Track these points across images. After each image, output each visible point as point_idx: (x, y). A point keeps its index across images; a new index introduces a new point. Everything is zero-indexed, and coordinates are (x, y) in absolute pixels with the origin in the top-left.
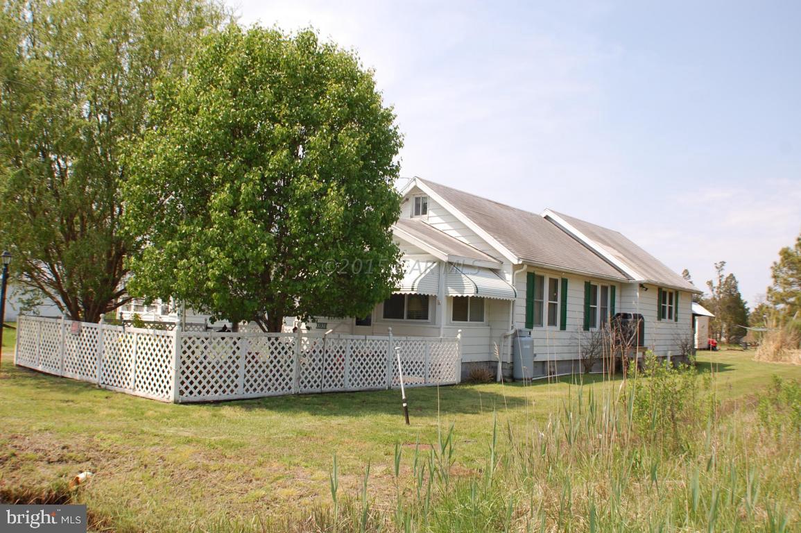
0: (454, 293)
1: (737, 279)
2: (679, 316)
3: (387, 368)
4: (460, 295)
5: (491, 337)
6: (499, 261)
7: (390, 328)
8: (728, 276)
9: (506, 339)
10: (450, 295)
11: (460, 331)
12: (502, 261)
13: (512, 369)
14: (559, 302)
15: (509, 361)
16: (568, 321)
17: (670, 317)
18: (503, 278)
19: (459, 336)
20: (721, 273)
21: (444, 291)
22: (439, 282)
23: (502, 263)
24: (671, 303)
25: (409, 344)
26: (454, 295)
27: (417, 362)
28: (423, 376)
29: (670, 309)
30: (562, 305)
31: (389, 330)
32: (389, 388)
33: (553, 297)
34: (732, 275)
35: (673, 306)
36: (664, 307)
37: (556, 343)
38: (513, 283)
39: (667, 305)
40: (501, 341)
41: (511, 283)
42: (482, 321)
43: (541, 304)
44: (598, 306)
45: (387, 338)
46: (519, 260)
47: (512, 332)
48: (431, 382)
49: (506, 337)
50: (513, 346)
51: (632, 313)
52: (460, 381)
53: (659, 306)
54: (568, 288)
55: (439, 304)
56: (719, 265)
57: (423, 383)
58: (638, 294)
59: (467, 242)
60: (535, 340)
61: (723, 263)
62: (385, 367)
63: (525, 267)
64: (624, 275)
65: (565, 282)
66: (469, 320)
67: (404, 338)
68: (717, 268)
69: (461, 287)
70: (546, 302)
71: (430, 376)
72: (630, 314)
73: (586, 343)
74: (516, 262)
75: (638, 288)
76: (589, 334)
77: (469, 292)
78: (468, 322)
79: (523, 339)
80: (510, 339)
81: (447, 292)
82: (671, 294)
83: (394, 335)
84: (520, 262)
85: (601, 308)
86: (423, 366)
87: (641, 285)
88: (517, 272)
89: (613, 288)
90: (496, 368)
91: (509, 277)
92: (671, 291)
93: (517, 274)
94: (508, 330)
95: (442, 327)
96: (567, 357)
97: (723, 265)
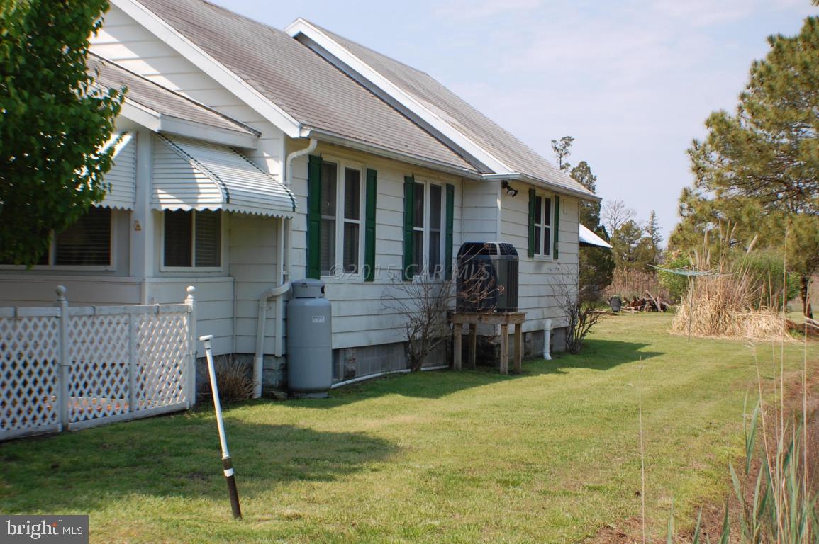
0: (172, 203)
1: (593, 173)
2: (561, 247)
3: (57, 383)
4: (187, 208)
5: (235, 301)
6: (250, 129)
7: (62, 288)
8: (576, 165)
9: (272, 305)
10: (164, 207)
11: (191, 288)
12: (258, 128)
13: (285, 369)
14: (361, 222)
15: (279, 353)
16: (379, 262)
17: (547, 252)
18: (263, 169)
19: (189, 301)
20: (564, 161)
21: (147, 200)
22: (135, 178)
23: (259, 135)
24: (547, 222)
25: (97, 322)
26: (174, 208)
27: (113, 365)
28: (126, 395)
29: (547, 231)
30: (367, 227)
31: (59, 293)
32: (65, 428)
33: (352, 211)
34: (583, 164)
35: (552, 227)
36: (538, 229)
37: (359, 308)
38: (285, 179)
39: (542, 226)
40: (258, 308)
41: (280, 179)
42: (219, 265)
43: (332, 223)
44: (426, 229)
45: (57, 311)
46: (301, 128)
47: (285, 288)
48: (142, 409)
49: (272, 299)
50: (286, 320)
51: (497, 243)
52: (193, 402)
53: (530, 227)
54: (378, 190)
55: (138, 228)
56: (560, 144)
57: (126, 412)
58: (499, 202)
59: (174, 87)
60: (334, 305)
61: (568, 141)
62: (54, 381)
63: (313, 144)
64: (469, 163)
65: (372, 176)
66: (194, 262)
67: (89, 310)
68: (556, 148)
69: (190, 190)
70: (340, 220)
71: (138, 395)
72: (493, 246)
73: (415, 308)
74: (294, 133)
75: (499, 190)
76: (412, 288)
77: (210, 199)
78: (194, 268)
79: (308, 303)
80: (280, 304)
81: (155, 199)
82: (548, 202)
83: (71, 303)
84: (306, 134)
85: (431, 232)
86: (126, 372)
87: (505, 184)
88: (294, 155)
89: (450, 189)
90: (251, 368)
91: (276, 167)
92: (549, 195)
93: (294, 159)
94: (275, 284)
95: (147, 280)
96: (376, 339)
97: (567, 144)
